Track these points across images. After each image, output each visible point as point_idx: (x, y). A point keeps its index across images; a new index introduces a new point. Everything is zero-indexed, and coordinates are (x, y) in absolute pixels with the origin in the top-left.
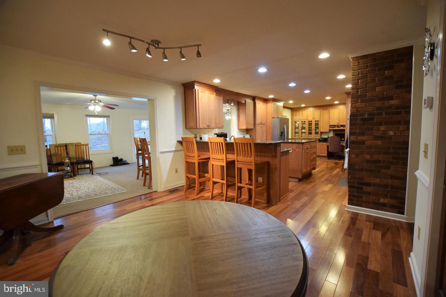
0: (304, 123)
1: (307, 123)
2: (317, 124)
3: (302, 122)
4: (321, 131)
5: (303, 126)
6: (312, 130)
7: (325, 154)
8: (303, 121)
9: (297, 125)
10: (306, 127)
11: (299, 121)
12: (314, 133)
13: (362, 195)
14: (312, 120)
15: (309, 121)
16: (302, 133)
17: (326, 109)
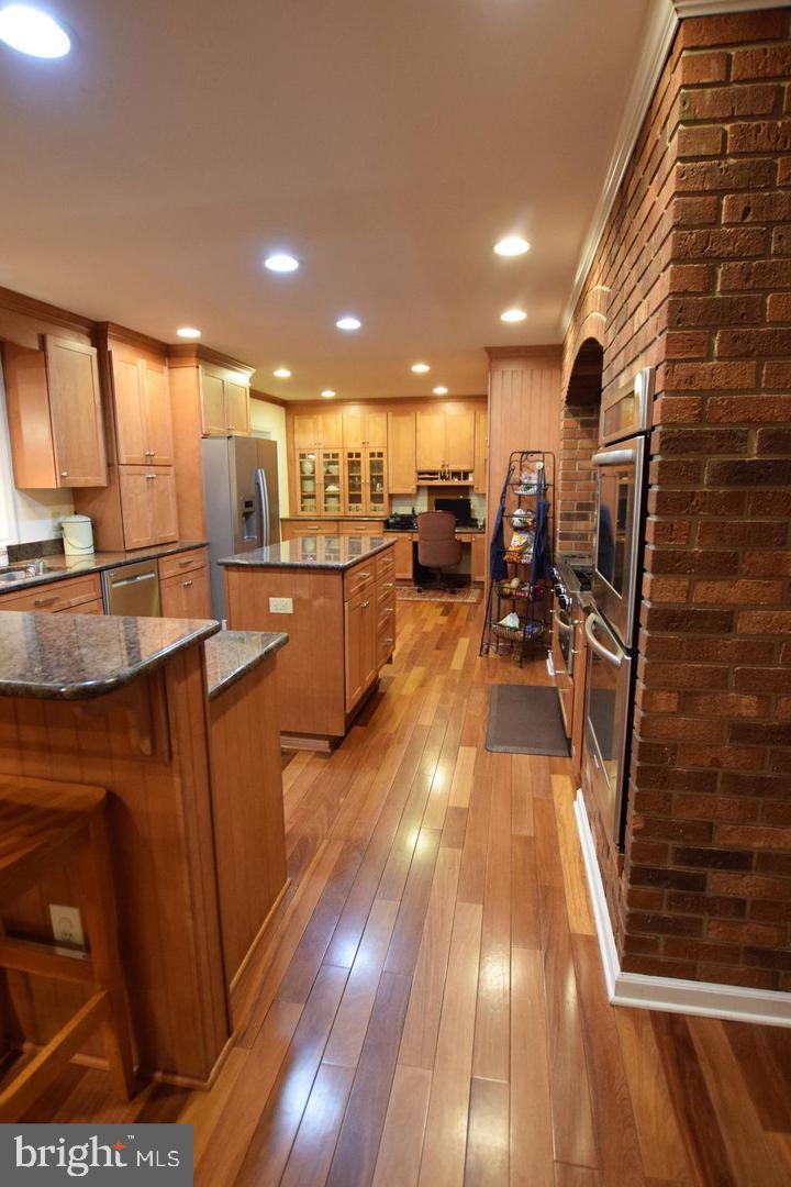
0: (332, 459)
1: (343, 460)
2: (376, 466)
3: (326, 456)
4: (392, 492)
5: (328, 472)
6: (360, 486)
7: (407, 572)
8: (331, 452)
9: (308, 467)
10: (341, 475)
11: (316, 452)
12: (369, 497)
13: (698, 916)
14: (358, 451)
15: (350, 455)
16: (328, 496)
17: (403, 414)
